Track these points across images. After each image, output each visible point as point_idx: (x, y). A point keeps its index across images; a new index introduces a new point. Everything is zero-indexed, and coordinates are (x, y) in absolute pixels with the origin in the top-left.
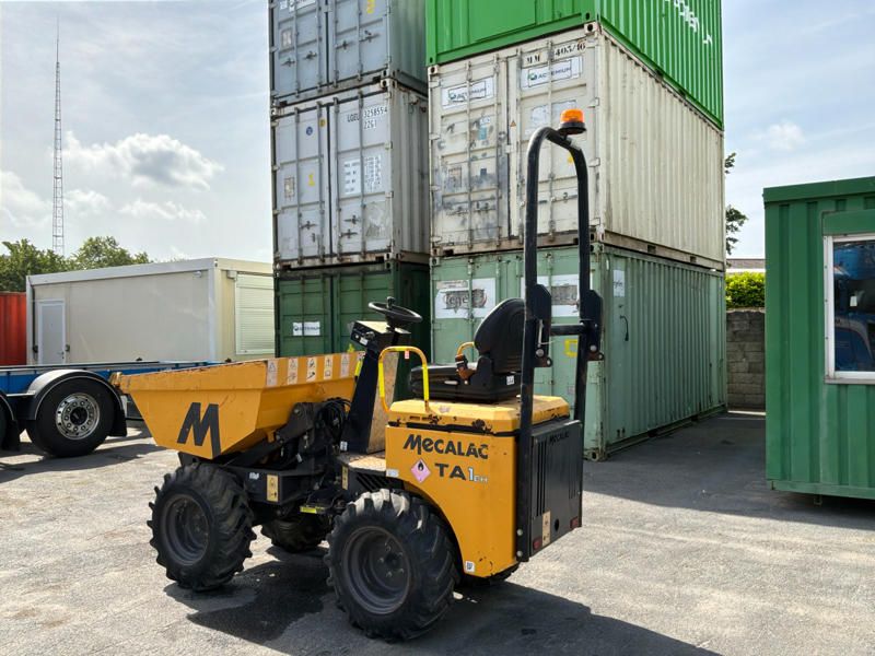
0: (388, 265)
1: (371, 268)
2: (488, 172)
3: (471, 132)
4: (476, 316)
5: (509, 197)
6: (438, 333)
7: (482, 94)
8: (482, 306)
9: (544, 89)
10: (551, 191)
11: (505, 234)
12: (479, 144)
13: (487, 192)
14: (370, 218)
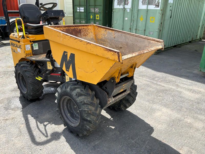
4: (125, 8)
6: (114, 13)
8: (127, 5)
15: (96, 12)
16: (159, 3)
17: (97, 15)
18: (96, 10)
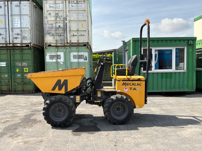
0: (31, 47)
1: (24, 48)
2: (61, 26)
3: (56, 16)
4: (58, 61)
5: (67, 33)
6: (47, 66)
7: (59, 7)
8: (60, 59)
9: (75, 9)
10: (78, 33)
11: (66, 42)
12: (58, 19)
13: (60, 31)
14: (24, 34)
15: (23, 65)
16: (86, 58)
17: (25, 69)
18: (24, 64)
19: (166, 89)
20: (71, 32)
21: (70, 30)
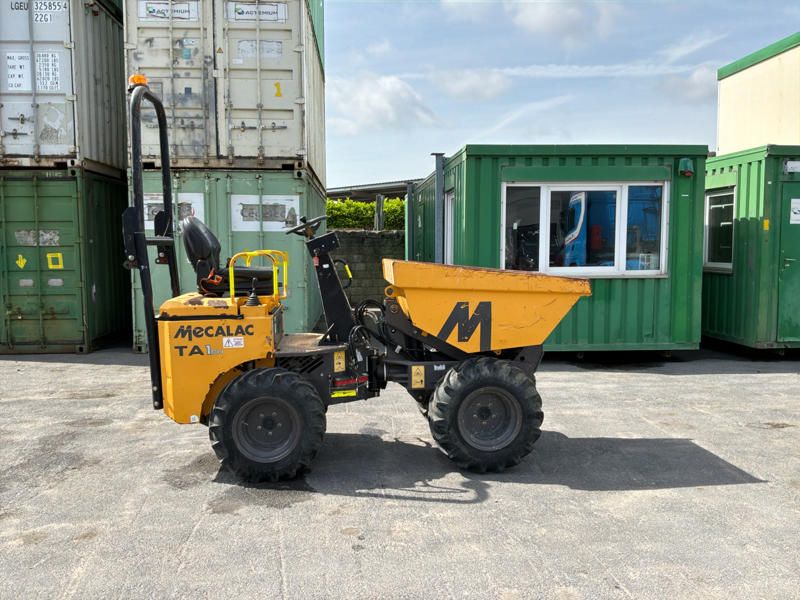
0: (73, 173)
1: (48, 174)
2: (193, 91)
3: (174, 49)
5: (217, 119)
7: (186, 15)
9: (251, 25)
10: (260, 119)
11: (213, 152)
12: (183, 63)
13: (192, 109)
14: (45, 119)
15: (44, 243)
16: (294, 217)
17: (49, 256)
18: (47, 236)
19: (591, 341)
20: (234, 114)
21: (230, 108)
